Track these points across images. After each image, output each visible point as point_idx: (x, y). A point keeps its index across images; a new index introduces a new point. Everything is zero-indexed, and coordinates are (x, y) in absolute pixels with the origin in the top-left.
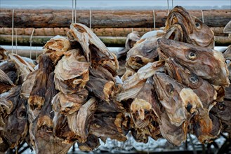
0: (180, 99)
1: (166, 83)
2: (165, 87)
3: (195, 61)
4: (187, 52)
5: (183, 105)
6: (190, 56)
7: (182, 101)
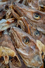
0: (37, 48)
1: (23, 36)
2: (21, 38)
3: (39, 21)
4: (33, 14)
5: (40, 53)
6: (35, 17)
7: (38, 50)
